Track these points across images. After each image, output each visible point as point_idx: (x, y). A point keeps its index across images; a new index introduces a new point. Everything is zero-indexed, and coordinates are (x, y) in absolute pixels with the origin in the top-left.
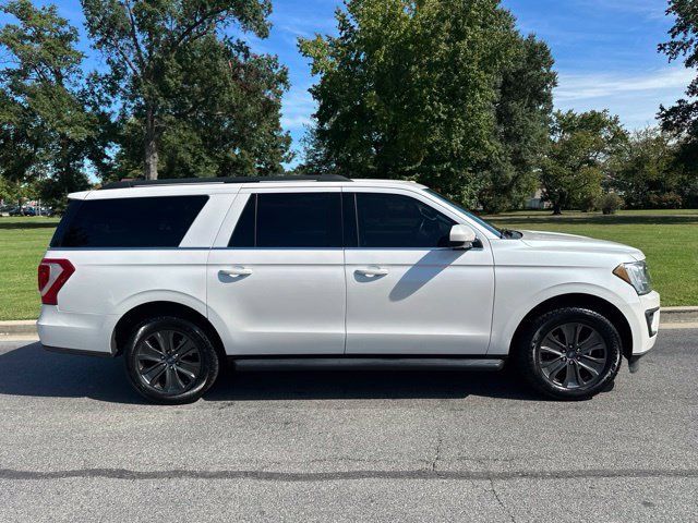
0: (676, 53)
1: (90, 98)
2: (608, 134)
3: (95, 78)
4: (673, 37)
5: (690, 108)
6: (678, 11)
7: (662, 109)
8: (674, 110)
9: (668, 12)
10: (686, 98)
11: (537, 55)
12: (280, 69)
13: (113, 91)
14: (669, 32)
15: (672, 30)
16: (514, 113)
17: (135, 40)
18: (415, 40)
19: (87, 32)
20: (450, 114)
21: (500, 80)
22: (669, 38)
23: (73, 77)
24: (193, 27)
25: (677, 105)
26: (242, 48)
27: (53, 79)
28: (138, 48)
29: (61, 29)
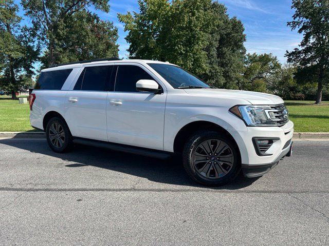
0: (295, 27)
1: (24, 39)
2: (272, 65)
3: (26, 29)
4: (294, 19)
5: (300, 52)
6: (296, 7)
7: (287, 52)
8: (293, 53)
9: (292, 7)
10: (298, 48)
11: (237, 26)
12: (114, 28)
13: (34, 35)
14: (293, 17)
15: (294, 16)
16: (225, 53)
17: (45, 12)
18: (173, 16)
19: (22, 7)
20: (186, 51)
21: (218, 37)
22: (292, 20)
23: (15, 29)
24: (73, 6)
25: (294, 51)
26: (96, 17)
27: (6, 29)
28: (46, 15)
29: (10, 5)
